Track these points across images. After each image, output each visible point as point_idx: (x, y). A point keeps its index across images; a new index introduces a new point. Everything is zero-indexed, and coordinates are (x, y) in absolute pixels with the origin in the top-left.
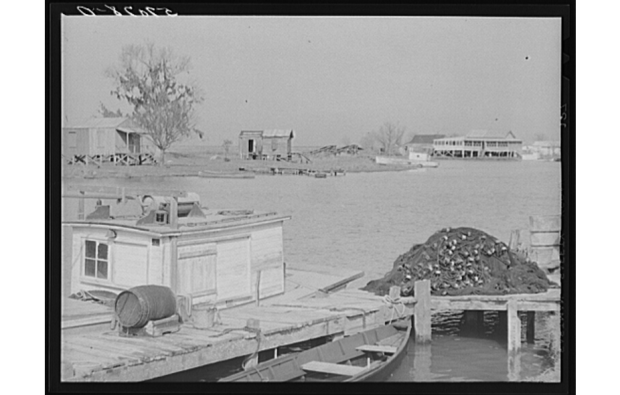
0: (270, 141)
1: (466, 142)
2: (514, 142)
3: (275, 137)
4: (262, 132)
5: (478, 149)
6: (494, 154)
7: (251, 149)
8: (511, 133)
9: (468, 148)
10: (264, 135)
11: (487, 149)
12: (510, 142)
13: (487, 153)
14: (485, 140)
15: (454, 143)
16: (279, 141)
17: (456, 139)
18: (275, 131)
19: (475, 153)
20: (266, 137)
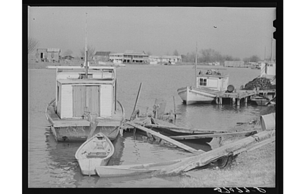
0: (50, 54)
1: (124, 55)
2: (145, 56)
3: (53, 52)
4: (47, 50)
5: (130, 59)
6: (137, 61)
7: (42, 57)
8: (144, 52)
9: (125, 59)
10: (48, 51)
11: (134, 59)
12: (144, 56)
13: (134, 61)
14: (133, 55)
15: (119, 56)
16: (55, 53)
17: (120, 54)
18: (53, 49)
19: (128, 61)
20: (49, 52)
